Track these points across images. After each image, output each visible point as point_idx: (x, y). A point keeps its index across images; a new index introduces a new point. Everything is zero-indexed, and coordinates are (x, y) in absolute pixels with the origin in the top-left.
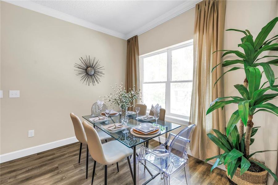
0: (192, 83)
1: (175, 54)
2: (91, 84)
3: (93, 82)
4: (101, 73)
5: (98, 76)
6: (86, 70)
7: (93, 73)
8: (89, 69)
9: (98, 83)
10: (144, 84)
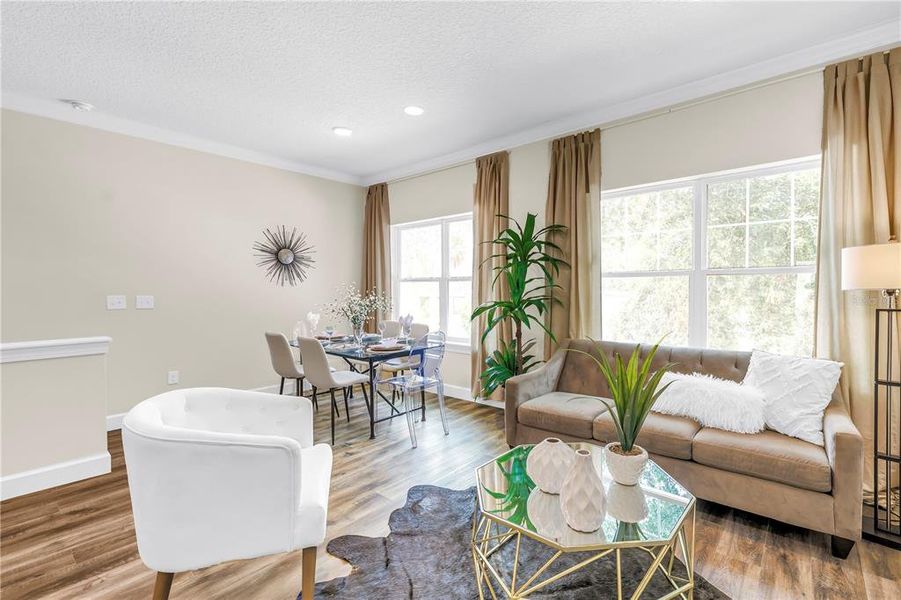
0: (471, 282)
1: (454, 227)
2: (287, 283)
3: (291, 279)
4: (309, 259)
5: (301, 267)
6: (277, 254)
7: (290, 260)
8: (282, 251)
9: (302, 280)
10: (402, 284)
